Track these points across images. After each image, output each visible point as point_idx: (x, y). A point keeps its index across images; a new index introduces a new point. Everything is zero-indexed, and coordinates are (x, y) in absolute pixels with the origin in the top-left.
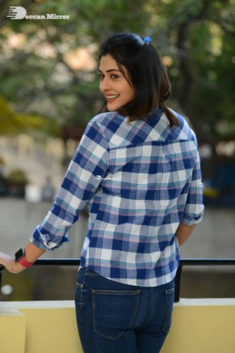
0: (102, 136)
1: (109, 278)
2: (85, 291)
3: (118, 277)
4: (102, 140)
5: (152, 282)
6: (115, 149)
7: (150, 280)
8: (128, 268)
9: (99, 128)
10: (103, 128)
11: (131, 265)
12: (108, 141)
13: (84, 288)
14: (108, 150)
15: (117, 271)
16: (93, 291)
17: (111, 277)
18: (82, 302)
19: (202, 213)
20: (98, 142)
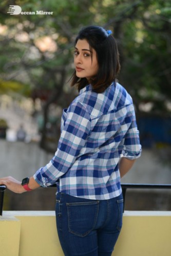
0: (85, 111)
1: (77, 197)
2: (61, 204)
3: (83, 195)
4: (86, 114)
5: (106, 196)
6: (95, 119)
7: (105, 195)
8: (89, 188)
9: (82, 106)
10: (85, 106)
11: (91, 185)
12: (90, 114)
13: (61, 202)
14: (90, 120)
15: (81, 191)
16: (67, 204)
17: (78, 195)
18: (60, 212)
19: (141, 151)
20: (83, 116)
